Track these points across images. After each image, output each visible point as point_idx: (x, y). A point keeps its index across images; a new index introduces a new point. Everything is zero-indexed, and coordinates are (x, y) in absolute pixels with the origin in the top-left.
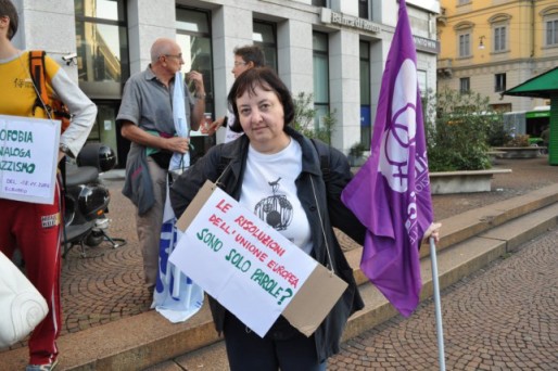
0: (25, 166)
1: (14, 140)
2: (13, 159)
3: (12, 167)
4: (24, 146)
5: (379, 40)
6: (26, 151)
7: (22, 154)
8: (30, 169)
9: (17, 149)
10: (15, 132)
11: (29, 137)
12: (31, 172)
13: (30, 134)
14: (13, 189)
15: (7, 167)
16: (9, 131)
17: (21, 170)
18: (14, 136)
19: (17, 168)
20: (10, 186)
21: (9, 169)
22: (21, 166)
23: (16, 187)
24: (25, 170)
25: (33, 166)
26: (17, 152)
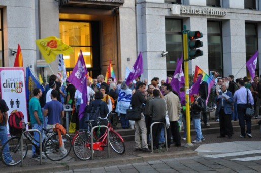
5: (228, 20)
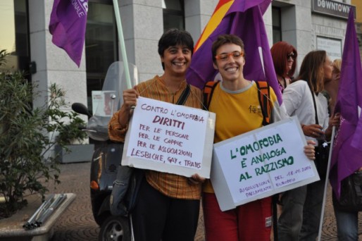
0: (285, 161)
1: (267, 146)
2: (272, 160)
3: (274, 167)
4: (277, 147)
6: (280, 150)
7: (278, 153)
8: (290, 161)
9: (272, 152)
10: (265, 140)
11: (278, 138)
12: (292, 163)
13: (278, 135)
14: (283, 183)
15: (270, 168)
16: (260, 141)
17: (283, 165)
18: (266, 143)
19: (279, 166)
20: (279, 181)
21: (273, 169)
22: (281, 162)
23: (284, 180)
24: (286, 164)
25: (291, 158)
26: (273, 154)
